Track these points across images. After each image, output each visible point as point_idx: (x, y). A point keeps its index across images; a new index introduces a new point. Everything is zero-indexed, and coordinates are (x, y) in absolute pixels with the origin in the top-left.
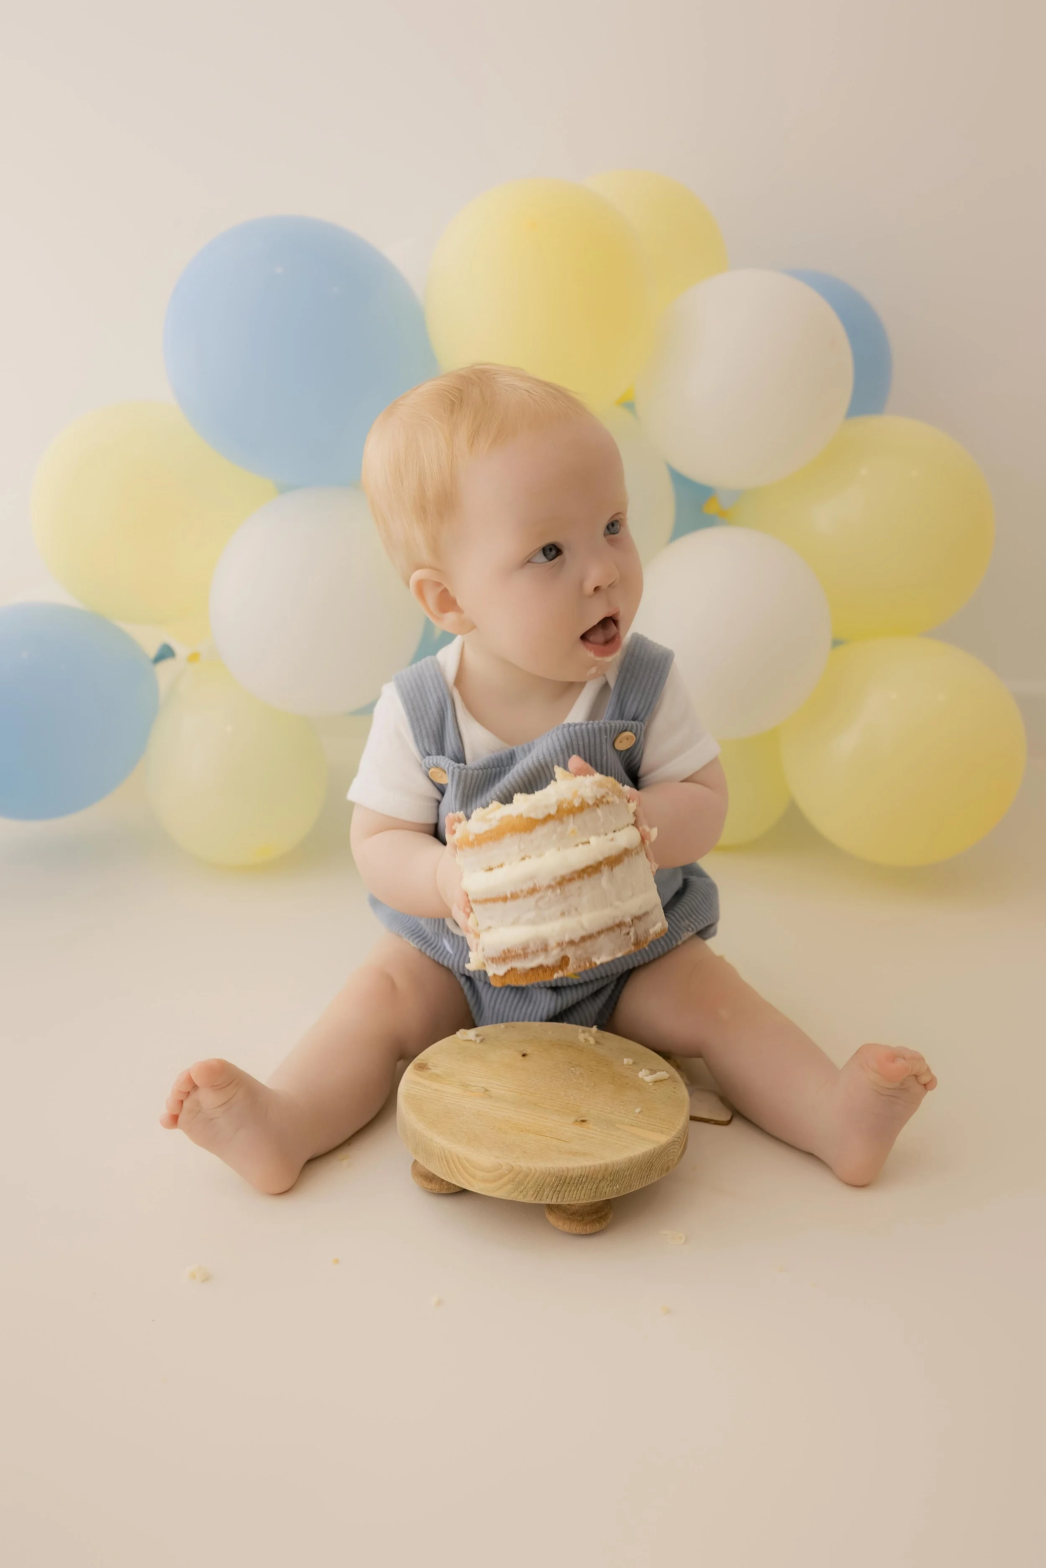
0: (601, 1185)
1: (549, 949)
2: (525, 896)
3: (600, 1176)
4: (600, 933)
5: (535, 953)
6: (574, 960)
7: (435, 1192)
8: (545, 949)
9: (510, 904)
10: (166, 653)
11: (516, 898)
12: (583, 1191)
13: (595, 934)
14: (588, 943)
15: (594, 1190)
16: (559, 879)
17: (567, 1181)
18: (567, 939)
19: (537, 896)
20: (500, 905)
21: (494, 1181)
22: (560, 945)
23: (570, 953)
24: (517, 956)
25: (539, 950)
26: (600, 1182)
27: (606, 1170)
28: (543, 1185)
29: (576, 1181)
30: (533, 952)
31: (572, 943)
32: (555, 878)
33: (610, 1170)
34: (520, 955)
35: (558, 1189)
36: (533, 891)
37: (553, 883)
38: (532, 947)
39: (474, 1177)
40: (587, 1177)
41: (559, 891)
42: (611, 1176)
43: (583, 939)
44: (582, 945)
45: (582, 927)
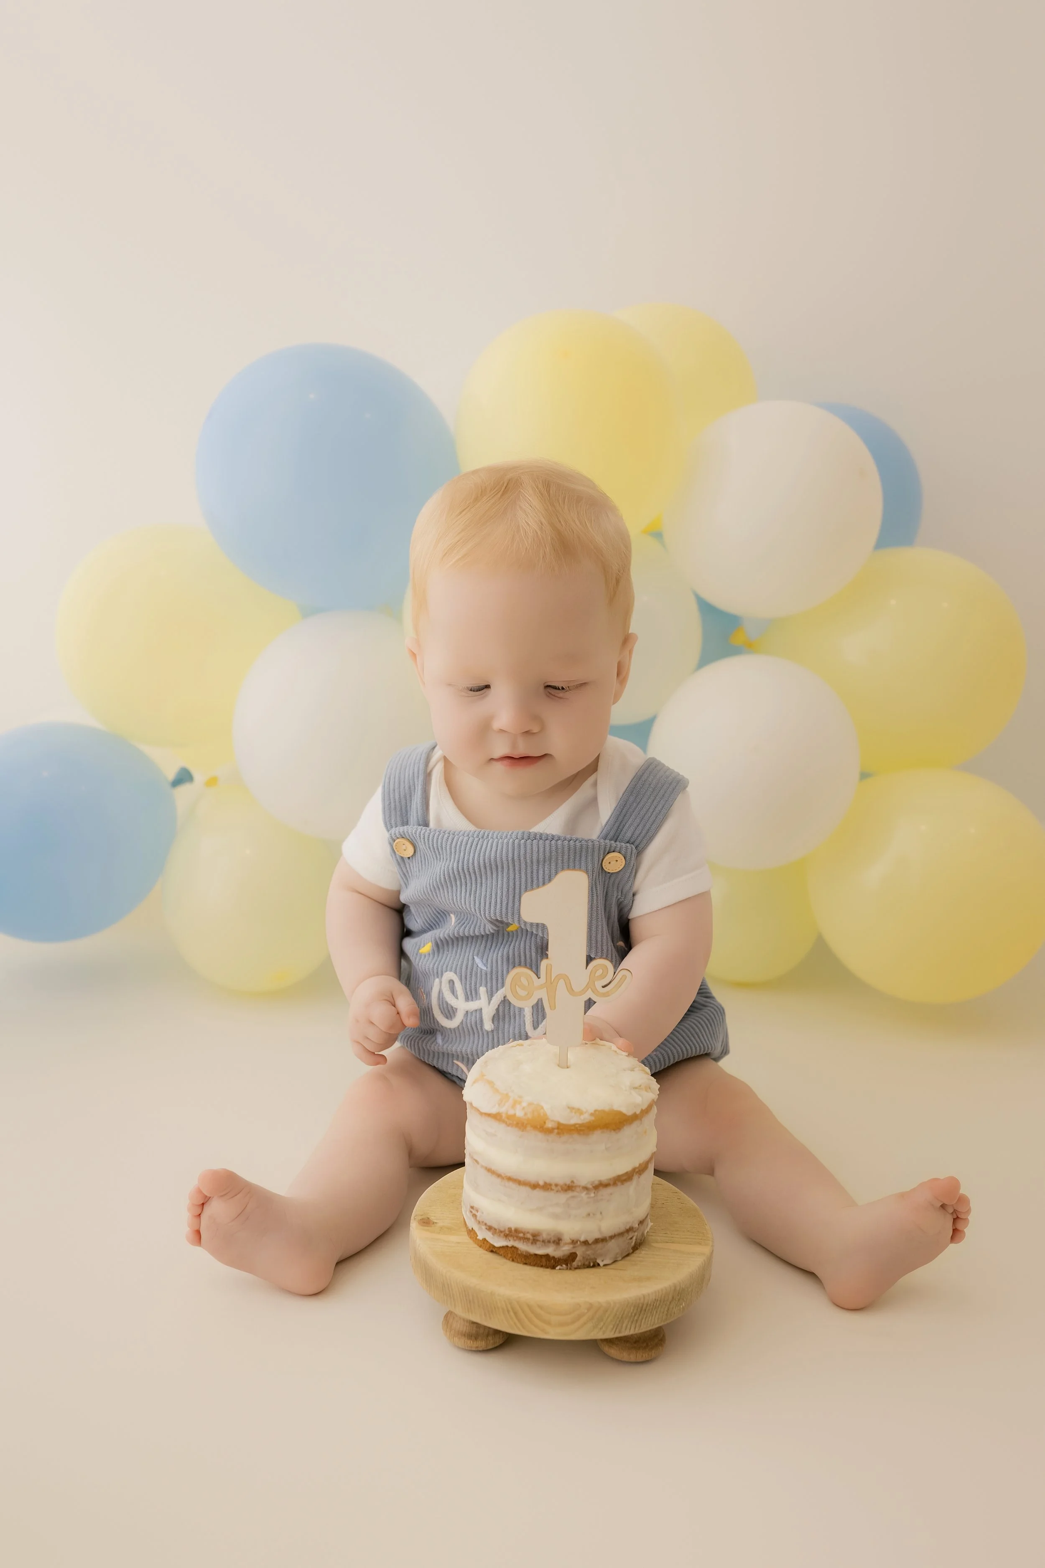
0: (671, 1307)
1: (562, 1243)
2: (557, 1191)
3: (670, 1297)
4: (612, 1237)
5: (546, 1242)
6: (581, 1258)
7: (481, 1349)
8: (558, 1241)
9: (538, 1193)
10: (184, 777)
11: (548, 1189)
12: (657, 1316)
13: (608, 1238)
14: (600, 1245)
15: (666, 1312)
16: (597, 1183)
17: (644, 1308)
18: (582, 1239)
19: (570, 1194)
20: (525, 1190)
21: (573, 1322)
22: (574, 1242)
23: (580, 1251)
24: (525, 1239)
25: (551, 1241)
26: (670, 1303)
27: (675, 1289)
28: (622, 1317)
29: (652, 1307)
30: (543, 1241)
31: (586, 1243)
32: (593, 1182)
33: (678, 1288)
34: (528, 1239)
35: (636, 1318)
36: (569, 1188)
37: (590, 1186)
38: (545, 1236)
39: (549, 1323)
40: (660, 1301)
41: (592, 1195)
42: (678, 1296)
43: (597, 1241)
44: (593, 1246)
45: (600, 1230)
